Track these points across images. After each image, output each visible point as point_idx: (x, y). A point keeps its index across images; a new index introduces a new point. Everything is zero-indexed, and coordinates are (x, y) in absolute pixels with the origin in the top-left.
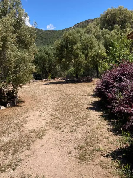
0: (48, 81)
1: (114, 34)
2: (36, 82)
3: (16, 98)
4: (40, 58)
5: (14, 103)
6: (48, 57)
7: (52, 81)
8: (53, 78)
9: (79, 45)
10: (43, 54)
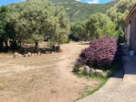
0: (82, 42)
1: (124, 16)
2: (74, 43)
3: (59, 49)
4: (78, 28)
5: (58, 51)
6: (83, 28)
7: (84, 42)
8: (85, 41)
9: (98, 23)
10: (80, 26)
